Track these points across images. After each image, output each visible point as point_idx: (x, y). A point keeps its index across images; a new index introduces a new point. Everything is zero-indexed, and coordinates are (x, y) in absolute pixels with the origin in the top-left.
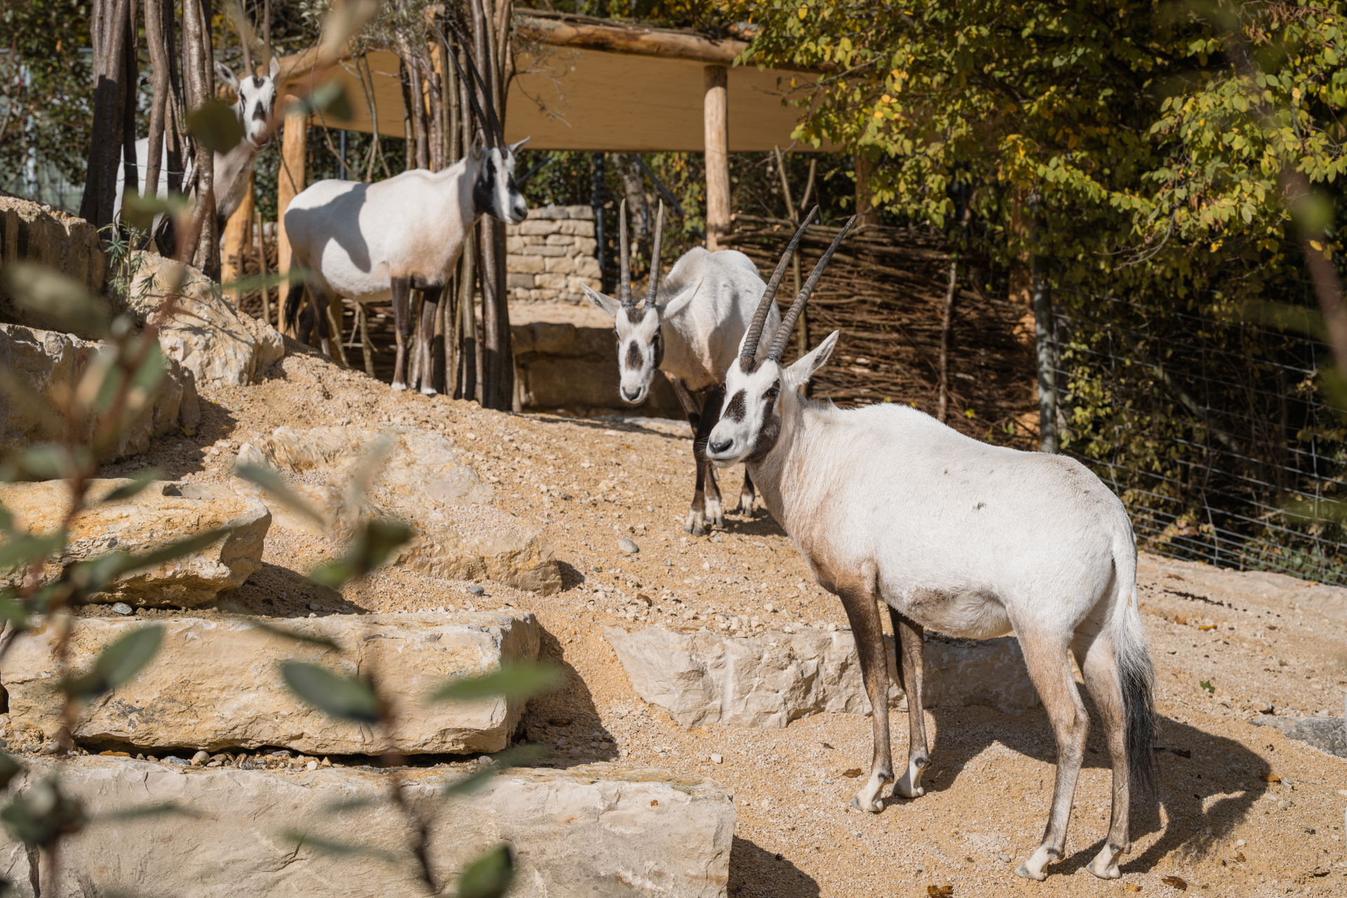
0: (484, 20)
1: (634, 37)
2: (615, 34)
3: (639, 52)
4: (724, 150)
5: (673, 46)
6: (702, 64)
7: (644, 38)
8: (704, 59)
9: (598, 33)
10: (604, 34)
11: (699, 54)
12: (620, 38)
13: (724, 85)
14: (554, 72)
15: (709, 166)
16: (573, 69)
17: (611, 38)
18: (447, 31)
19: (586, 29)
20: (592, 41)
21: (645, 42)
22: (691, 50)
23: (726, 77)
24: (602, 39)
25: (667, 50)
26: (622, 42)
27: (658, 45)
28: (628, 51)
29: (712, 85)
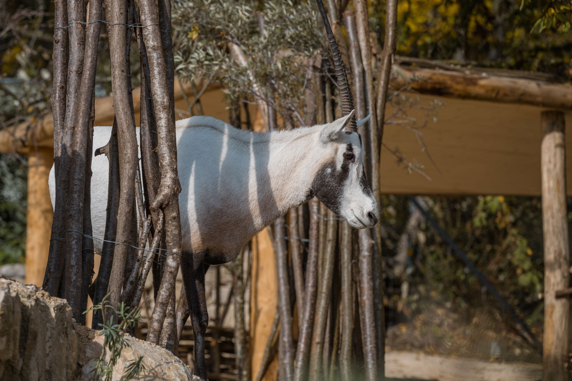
0: (364, 72)
1: (473, 82)
2: (453, 78)
3: (477, 98)
4: (563, 199)
5: (513, 90)
6: (539, 110)
7: (482, 82)
8: (544, 104)
9: (435, 78)
10: (441, 79)
11: (539, 99)
12: (458, 83)
13: (563, 131)
14: (414, 123)
15: (547, 216)
16: (435, 119)
17: (449, 82)
18: (323, 83)
19: (424, 74)
20: (429, 86)
21: (483, 87)
22: (531, 95)
23: (564, 123)
24: (440, 83)
25: (506, 95)
26: (460, 87)
27: (496, 90)
28: (466, 96)
29: (551, 130)
